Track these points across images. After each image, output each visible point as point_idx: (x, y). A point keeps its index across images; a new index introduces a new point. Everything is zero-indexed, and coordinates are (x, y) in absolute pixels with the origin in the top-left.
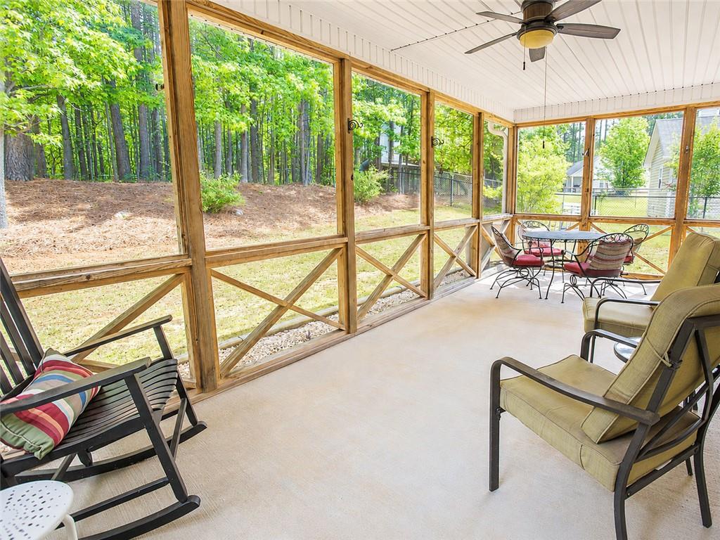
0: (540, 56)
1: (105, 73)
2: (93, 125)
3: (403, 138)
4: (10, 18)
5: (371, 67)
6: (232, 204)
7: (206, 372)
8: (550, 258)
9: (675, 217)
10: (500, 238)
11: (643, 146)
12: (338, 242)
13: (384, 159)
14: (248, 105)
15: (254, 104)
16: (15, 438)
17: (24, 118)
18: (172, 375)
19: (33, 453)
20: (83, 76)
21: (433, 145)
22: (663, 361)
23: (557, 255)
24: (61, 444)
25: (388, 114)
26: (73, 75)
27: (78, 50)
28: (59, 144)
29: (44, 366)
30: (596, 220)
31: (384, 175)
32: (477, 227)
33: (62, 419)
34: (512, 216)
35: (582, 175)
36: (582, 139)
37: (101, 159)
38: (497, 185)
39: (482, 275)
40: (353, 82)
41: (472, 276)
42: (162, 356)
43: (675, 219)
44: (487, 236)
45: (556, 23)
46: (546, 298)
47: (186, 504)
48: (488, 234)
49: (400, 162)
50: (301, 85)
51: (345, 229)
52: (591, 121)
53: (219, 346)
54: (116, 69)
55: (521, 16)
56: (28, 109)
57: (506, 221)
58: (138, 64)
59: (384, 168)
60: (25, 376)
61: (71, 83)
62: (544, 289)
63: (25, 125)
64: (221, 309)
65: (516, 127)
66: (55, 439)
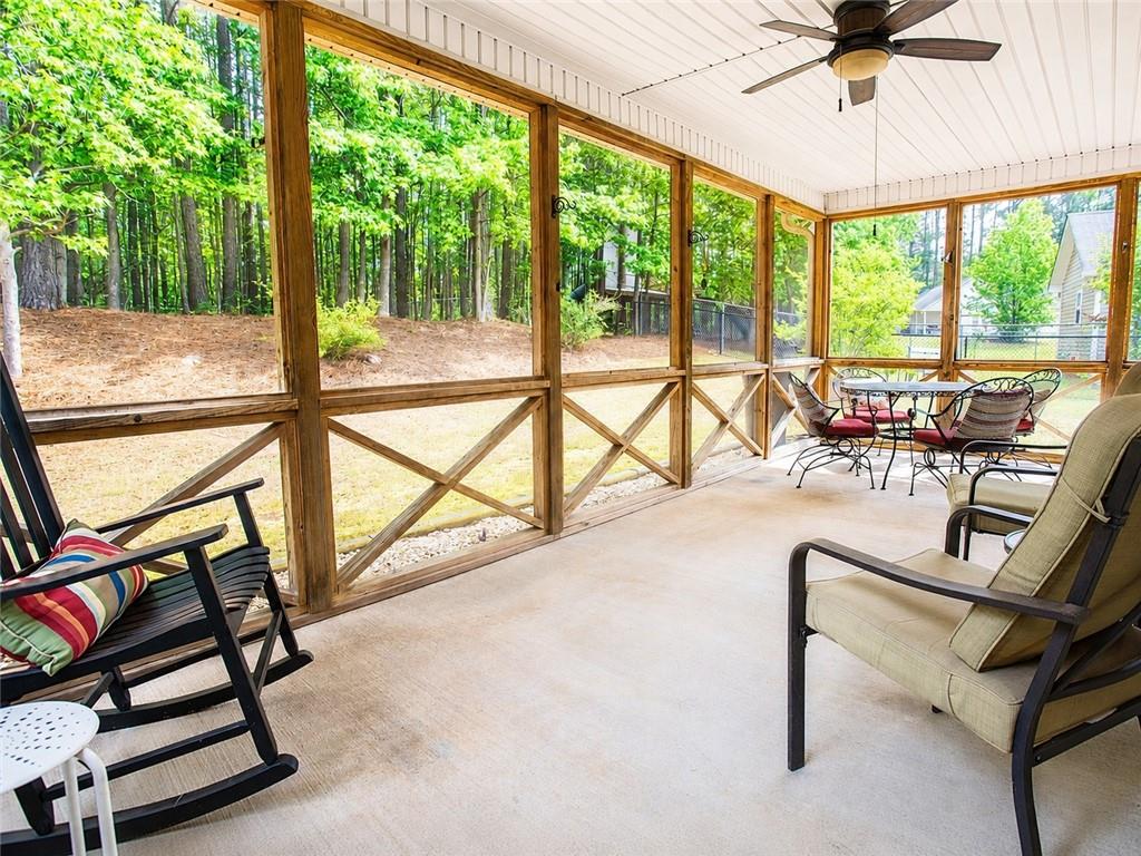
0: (866, 95)
1: (174, 149)
2: (155, 231)
3: (641, 249)
4: (45, 67)
5: (590, 118)
6: (363, 346)
7: (315, 581)
8: (888, 426)
9: (1107, 358)
10: (803, 390)
11: (1047, 260)
12: (533, 387)
13: (611, 283)
14: (392, 196)
15: (402, 196)
16: (16, 641)
17: (54, 212)
18: (260, 568)
19: (41, 667)
20: (145, 153)
21: (690, 242)
22: (1094, 512)
23: (901, 420)
24: (83, 657)
25: (616, 210)
26: (128, 150)
27: (140, 113)
28: (105, 253)
29: (64, 544)
30: (967, 366)
31: (609, 305)
32: (764, 377)
33: (87, 618)
34: (822, 361)
35: (941, 309)
36: (940, 251)
37: (164, 285)
38: (796, 321)
39: (772, 455)
40: (561, 159)
41: (756, 454)
42: (247, 542)
43: (1106, 362)
44: (780, 392)
45: (892, 38)
46: (883, 488)
47: (276, 768)
48: (782, 388)
49: (636, 287)
50: (477, 165)
51: (545, 367)
52: (955, 207)
53: (337, 548)
54: (192, 142)
55: (835, 30)
56: (60, 200)
57: (813, 370)
58: (226, 136)
59: (609, 294)
60: (36, 558)
61: (124, 161)
62: (879, 476)
63: (56, 223)
64: (342, 500)
65: (827, 222)
66: (76, 648)
